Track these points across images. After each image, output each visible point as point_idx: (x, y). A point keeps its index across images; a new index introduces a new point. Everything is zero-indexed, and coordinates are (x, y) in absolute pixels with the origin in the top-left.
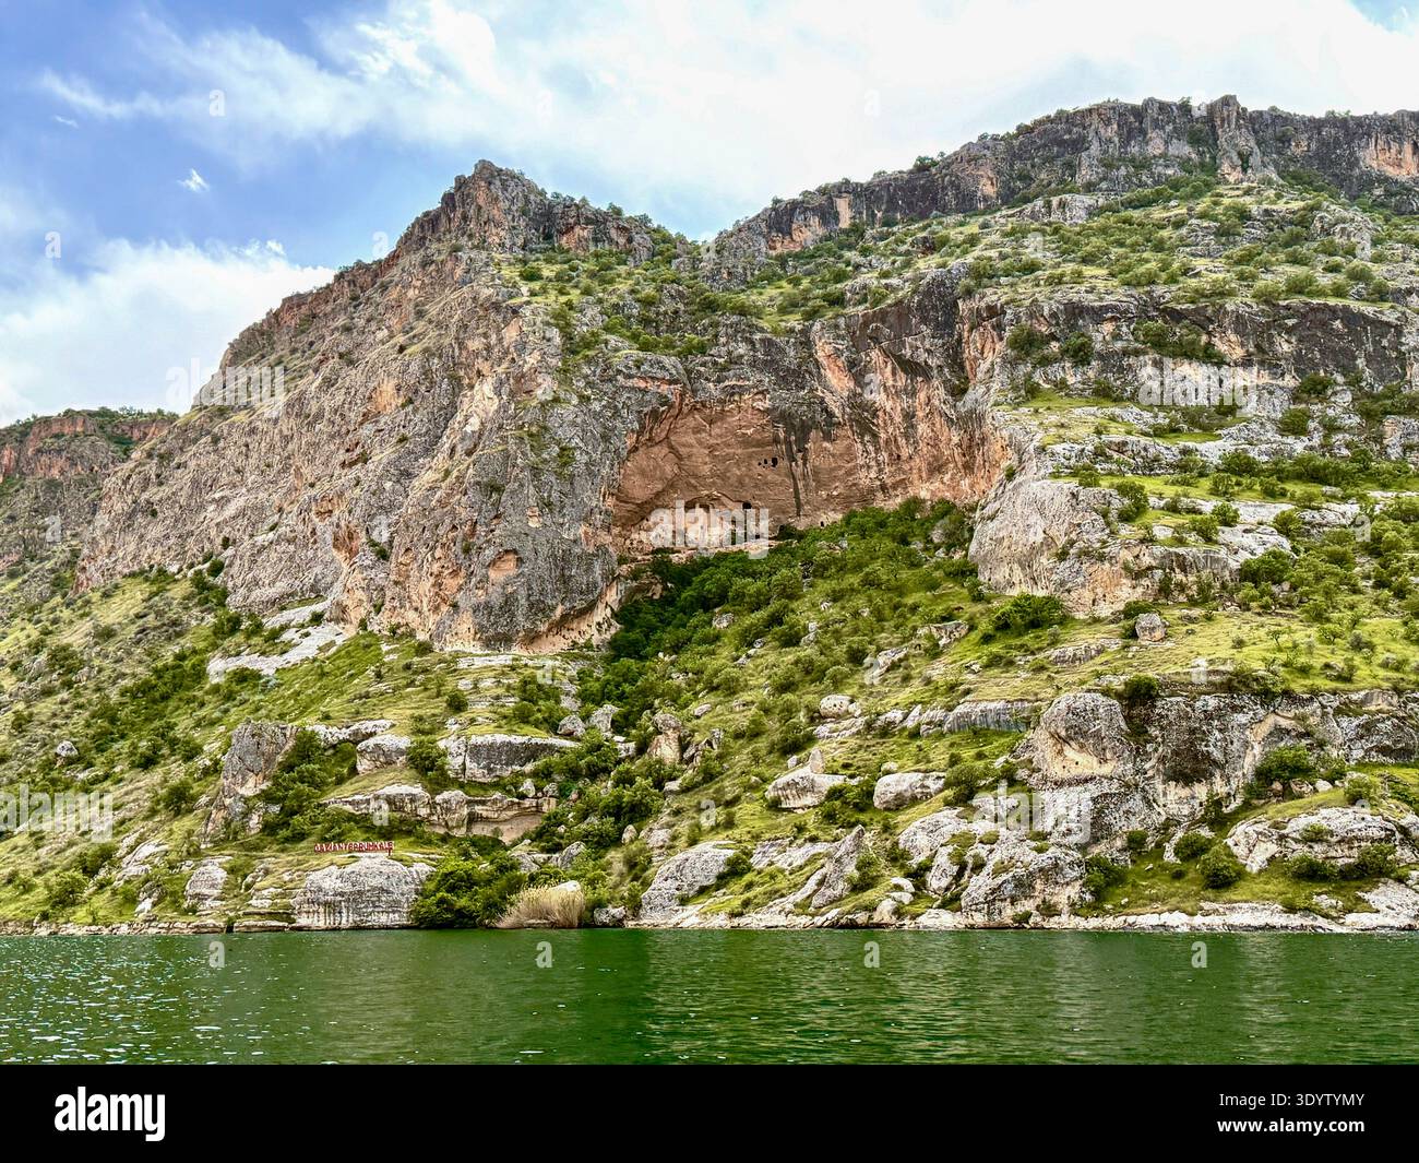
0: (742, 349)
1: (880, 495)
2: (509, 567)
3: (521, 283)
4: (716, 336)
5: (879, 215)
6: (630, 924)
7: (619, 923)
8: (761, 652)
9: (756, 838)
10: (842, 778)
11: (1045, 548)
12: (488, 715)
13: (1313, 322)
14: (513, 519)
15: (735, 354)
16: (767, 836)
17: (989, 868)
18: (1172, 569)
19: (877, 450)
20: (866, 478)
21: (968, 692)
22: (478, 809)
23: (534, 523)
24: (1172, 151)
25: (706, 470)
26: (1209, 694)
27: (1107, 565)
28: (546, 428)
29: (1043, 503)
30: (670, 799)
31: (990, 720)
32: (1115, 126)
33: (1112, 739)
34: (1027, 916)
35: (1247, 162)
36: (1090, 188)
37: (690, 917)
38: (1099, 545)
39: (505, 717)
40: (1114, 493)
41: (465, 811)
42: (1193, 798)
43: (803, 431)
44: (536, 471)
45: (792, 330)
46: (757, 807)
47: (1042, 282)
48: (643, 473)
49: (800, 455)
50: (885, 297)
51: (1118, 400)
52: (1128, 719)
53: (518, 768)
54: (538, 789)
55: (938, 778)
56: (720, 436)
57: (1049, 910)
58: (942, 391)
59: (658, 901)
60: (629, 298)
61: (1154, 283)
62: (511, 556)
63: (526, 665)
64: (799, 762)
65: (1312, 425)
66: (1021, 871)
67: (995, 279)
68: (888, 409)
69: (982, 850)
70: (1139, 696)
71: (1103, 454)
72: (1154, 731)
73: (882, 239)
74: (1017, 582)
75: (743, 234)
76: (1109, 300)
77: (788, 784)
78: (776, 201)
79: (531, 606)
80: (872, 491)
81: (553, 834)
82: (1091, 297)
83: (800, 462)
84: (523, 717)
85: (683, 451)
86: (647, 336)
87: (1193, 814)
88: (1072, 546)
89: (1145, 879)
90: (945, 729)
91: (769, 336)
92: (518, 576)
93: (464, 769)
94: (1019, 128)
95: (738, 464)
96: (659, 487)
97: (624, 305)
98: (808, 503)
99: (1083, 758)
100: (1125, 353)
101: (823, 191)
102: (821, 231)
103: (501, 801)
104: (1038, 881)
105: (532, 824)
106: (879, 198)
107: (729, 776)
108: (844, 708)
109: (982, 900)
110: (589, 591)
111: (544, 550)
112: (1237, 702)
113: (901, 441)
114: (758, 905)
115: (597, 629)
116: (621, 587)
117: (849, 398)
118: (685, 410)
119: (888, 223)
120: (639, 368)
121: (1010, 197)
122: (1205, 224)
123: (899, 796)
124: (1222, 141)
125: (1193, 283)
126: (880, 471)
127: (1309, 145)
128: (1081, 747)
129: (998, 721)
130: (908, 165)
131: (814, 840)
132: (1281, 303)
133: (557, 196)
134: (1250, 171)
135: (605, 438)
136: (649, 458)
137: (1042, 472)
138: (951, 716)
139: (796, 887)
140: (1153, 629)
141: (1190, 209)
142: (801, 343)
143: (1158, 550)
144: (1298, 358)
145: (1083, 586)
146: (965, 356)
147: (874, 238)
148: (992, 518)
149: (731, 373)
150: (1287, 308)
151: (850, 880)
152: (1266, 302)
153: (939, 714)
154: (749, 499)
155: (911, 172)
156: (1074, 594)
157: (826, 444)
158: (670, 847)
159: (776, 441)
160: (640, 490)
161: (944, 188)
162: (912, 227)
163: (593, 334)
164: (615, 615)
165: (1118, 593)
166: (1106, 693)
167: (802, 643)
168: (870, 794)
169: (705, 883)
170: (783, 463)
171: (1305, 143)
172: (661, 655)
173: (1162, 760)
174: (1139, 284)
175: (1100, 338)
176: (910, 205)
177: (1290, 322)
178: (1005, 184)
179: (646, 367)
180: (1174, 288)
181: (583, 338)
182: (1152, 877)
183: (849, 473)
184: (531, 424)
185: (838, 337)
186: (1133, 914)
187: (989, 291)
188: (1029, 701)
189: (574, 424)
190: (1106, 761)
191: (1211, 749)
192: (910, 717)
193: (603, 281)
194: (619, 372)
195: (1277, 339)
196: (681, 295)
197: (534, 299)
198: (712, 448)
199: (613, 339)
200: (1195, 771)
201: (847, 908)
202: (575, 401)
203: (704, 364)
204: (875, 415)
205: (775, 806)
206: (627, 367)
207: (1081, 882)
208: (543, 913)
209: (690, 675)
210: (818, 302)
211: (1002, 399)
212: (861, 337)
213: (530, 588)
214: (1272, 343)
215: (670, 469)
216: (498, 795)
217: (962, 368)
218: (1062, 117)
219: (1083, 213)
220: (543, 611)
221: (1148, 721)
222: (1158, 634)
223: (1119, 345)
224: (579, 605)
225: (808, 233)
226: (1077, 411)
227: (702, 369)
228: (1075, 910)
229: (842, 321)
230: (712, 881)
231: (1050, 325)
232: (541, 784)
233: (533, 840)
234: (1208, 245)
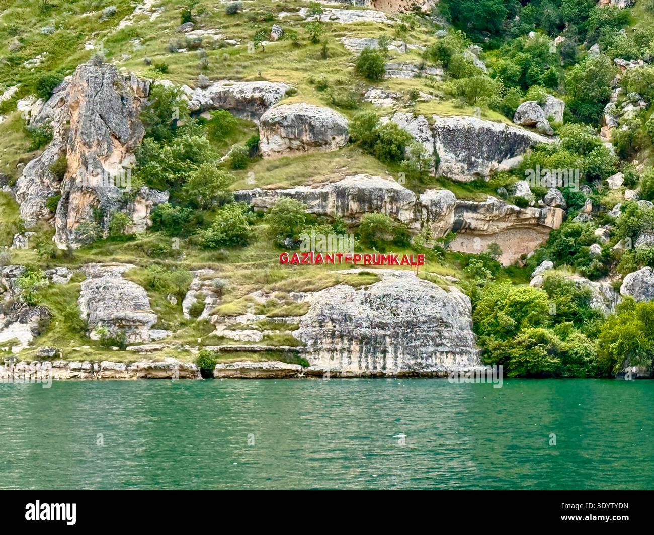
22: (469, 217)
41: (452, 219)
53: (496, 164)
54: (538, 194)
93: (438, 162)
103: (499, 208)
216: (492, 199)
232: (534, 188)
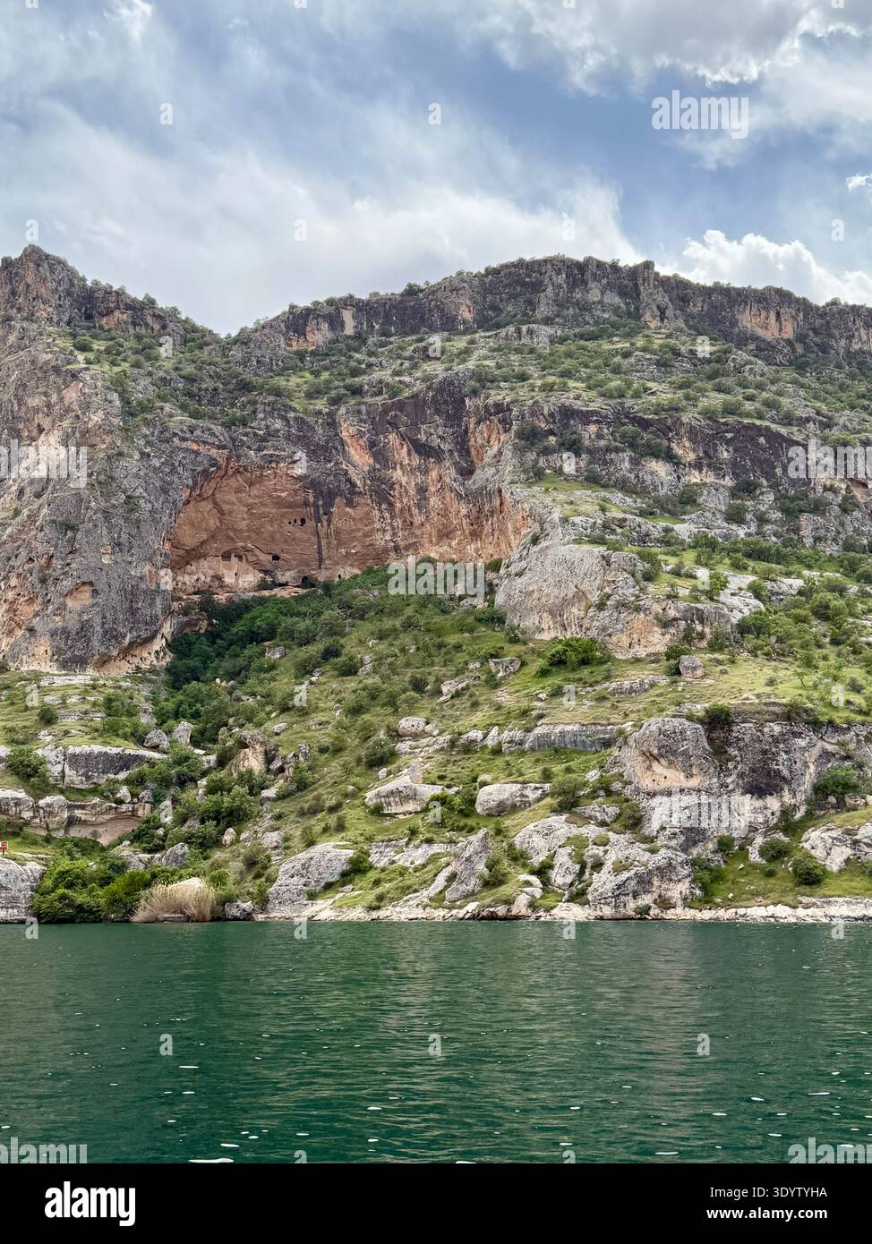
0: (278, 424)
1: (393, 555)
2: (85, 597)
3: (76, 352)
4: (254, 412)
5: (377, 327)
6: (260, 917)
7: (248, 917)
8: (322, 679)
9: (370, 839)
10: (440, 787)
11: (576, 600)
12: (81, 728)
13: (746, 437)
14: (89, 555)
15: (273, 428)
16: (380, 837)
17: (608, 866)
18: (693, 621)
19: (392, 517)
20: (382, 540)
21: (541, 716)
22: (78, 813)
23: (106, 560)
24: (607, 299)
25: (243, 525)
26: (772, 722)
27: (642, 615)
28: (112, 478)
29: (573, 563)
30: (267, 806)
31: (567, 740)
32: (564, 276)
33: (699, 757)
34: (647, 909)
35: (664, 313)
36: (548, 321)
37: (324, 910)
38: (633, 599)
39: (97, 730)
40: (636, 557)
41: (66, 814)
42: (766, 808)
43: (329, 497)
44: (107, 515)
45: (319, 413)
46: (360, 812)
47: (537, 389)
48: (192, 524)
49: (326, 517)
50: (401, 391)
51: (605, 486)
52: (710, 740)
53: (112, 776)
54: (133, 795)
55: (536, 788)
56: (258, 497)
57: (665, 904)
58: (453, 472)
59: (286, 896)
60: (174, 375)
61: (623, 396)
62: (87, 588)
63: (104, 685)
64: (389, 773)
65: (749, 517)
66: (642, 870)
67: (496, 384)
68: (404, 483)
69: (599, 851)
70: (718, 721)
71: (609, 528)
72: (733, 752)
73: (381, 346)
74: (546, 628)
75: (266, 331)
76: (593, 406)
77: (392, 792)
78: (292, 307)
79: (106, 633)
80: (386, 551)
81: (153, 836)
82: (579, 403)
83: (325, 523)
84: (110, 731)
85: (226, 507)
86: (193, 405)
87: (767, 822)
88: (608, 599)
89: (742, 876)
90: (527, 746)
91: (301, 415)
92: (93, 605)
93: (64, 776)
94: (487, 269)
95: (271, 522)
96: (204, 536)
97: (171, 380)
98: (329, 558)
99: (670, 773)
100: (608, 450)
101: (331, 302)
102: (329, 335)
103: (99, 806)
104: (655, 878)
105: (130, 827)
106: (377, 314)
107: (322, 785)
108: (421, 728)
109: (610, 894)
110: (152, 623)
111: (116, 584)
112: (795, 729)
113: (415, 511)
114: (392, 899)
115: (154, 656)
116: (174, 621)
117: (369, 472)
118: (230, 472)
119: (386, 334)
120: (192, 432)
121: (484, 323)
122: (648, 356)
123: (501, 804)
124: (643, 295)
125: (653, 399)
126: (394, 534)
127: (702, 307)
128: (670, 764)
129: (575, 742)
130: (399, 289)
131: (429, 841)
132: (721, 420)
133: (96, 283)
134: (666, 321)
135: (165, 491)
136: (197, 511)
137: (567, 538)
138: (531, 737)
139: (426, 883)
140: (695, 668)
141: (632, 344)
142: (328, 424)
143: (682, 605)
144: (734, 464)
145: (622, 631)
146: (471, 443)
147: (375, 345)
148: (520, 574)
149: (270, 443)
150: (726, 424)
151: (481, 877)
152: (709, 418)
153: (518, 735)
154: (277, 552)
155: (402, 295)
156: (614, 639)
157: (348, 510)
158: (287, 848)
159: (306, 504)
160: (190, 539)
161: (430, 311)
162: (407, 339)
163: (149, 401)
164: (168, 645)
165: (651, 639)
166: (690, 718)
167: (359, 673)
168: (472, 802)
169: (330, 880)
170: (310, 523)
171: (699, 305)
172: (218, 680)
173: (741, 775)
174: (611, 397)
175: (587, 437)
176: (403, 322)
177: (729, 435)
178: (480, 312)
179: (198, 432)
180: (639, 402)
181: (140, 403)
182: (746, 875)
183: (366, 535)
184: (99, 474)
185: (361, 421)
186: (741, 907)
187: (493, 392)
188: (602, 725)
189: (137, 476)
190: (692, 776)
191: (781, 767)
192: (490, 737)
193: (148, 358)
194: (175, 435)
195: (720, 448)
196: (219, 376)
197: (92, 367)
198: (250, 507)
199: (168, 407)
200: (768, 785)
201: (487, 901)
202: (137, 456)
203: (246, 435)
204: (392, 487)
205: (377, 812)
206: (181, 431)
207: (689, 879)
208: (179, 908)
209: (259, 697)
210: (343, 391)
211: (516, 478)
212: (381, 422)
213: (104, 617)
214: (716, 451)
215: (213, 522)
216: (97, 800)
217: (468, 453)
218: (520, 264)
219: (546, 340)
220: (116, 637)
221: (727, 743)
222: (699, 673)
223: (602, 443)
224: (144, 635)
225: (319, 336)
226: (578, 493)
227: (245, 438)
228: (688, 902)
229: (363, 408)
230: (336, 878)
231: (548, 422)
232: (135, 790)
233: (132, 842)
234: (652, 372)
